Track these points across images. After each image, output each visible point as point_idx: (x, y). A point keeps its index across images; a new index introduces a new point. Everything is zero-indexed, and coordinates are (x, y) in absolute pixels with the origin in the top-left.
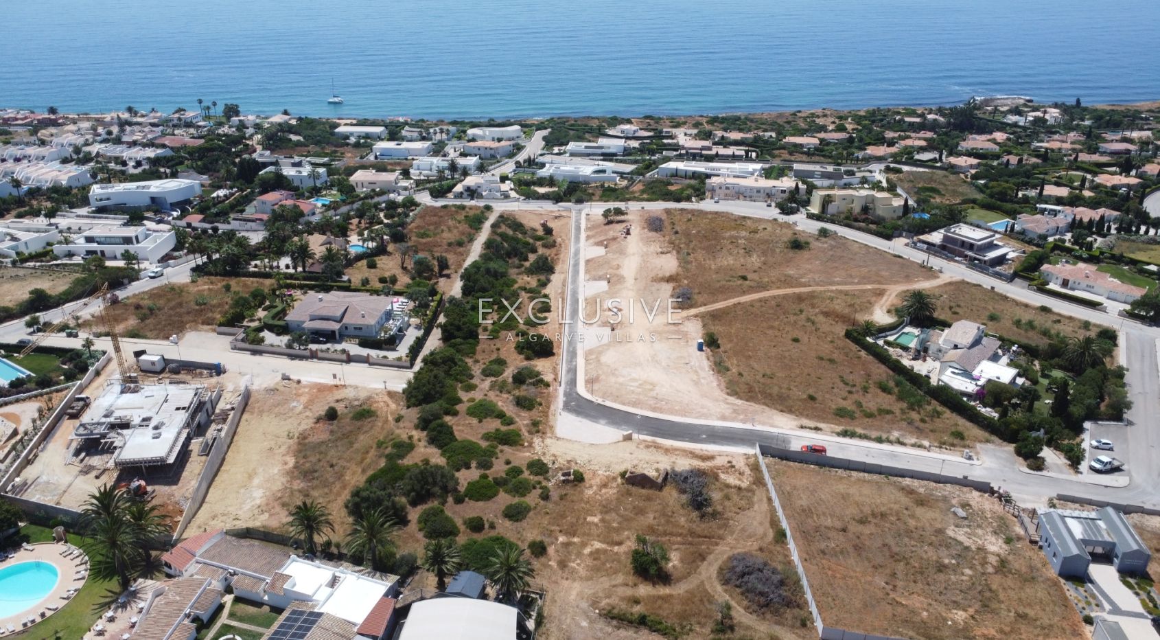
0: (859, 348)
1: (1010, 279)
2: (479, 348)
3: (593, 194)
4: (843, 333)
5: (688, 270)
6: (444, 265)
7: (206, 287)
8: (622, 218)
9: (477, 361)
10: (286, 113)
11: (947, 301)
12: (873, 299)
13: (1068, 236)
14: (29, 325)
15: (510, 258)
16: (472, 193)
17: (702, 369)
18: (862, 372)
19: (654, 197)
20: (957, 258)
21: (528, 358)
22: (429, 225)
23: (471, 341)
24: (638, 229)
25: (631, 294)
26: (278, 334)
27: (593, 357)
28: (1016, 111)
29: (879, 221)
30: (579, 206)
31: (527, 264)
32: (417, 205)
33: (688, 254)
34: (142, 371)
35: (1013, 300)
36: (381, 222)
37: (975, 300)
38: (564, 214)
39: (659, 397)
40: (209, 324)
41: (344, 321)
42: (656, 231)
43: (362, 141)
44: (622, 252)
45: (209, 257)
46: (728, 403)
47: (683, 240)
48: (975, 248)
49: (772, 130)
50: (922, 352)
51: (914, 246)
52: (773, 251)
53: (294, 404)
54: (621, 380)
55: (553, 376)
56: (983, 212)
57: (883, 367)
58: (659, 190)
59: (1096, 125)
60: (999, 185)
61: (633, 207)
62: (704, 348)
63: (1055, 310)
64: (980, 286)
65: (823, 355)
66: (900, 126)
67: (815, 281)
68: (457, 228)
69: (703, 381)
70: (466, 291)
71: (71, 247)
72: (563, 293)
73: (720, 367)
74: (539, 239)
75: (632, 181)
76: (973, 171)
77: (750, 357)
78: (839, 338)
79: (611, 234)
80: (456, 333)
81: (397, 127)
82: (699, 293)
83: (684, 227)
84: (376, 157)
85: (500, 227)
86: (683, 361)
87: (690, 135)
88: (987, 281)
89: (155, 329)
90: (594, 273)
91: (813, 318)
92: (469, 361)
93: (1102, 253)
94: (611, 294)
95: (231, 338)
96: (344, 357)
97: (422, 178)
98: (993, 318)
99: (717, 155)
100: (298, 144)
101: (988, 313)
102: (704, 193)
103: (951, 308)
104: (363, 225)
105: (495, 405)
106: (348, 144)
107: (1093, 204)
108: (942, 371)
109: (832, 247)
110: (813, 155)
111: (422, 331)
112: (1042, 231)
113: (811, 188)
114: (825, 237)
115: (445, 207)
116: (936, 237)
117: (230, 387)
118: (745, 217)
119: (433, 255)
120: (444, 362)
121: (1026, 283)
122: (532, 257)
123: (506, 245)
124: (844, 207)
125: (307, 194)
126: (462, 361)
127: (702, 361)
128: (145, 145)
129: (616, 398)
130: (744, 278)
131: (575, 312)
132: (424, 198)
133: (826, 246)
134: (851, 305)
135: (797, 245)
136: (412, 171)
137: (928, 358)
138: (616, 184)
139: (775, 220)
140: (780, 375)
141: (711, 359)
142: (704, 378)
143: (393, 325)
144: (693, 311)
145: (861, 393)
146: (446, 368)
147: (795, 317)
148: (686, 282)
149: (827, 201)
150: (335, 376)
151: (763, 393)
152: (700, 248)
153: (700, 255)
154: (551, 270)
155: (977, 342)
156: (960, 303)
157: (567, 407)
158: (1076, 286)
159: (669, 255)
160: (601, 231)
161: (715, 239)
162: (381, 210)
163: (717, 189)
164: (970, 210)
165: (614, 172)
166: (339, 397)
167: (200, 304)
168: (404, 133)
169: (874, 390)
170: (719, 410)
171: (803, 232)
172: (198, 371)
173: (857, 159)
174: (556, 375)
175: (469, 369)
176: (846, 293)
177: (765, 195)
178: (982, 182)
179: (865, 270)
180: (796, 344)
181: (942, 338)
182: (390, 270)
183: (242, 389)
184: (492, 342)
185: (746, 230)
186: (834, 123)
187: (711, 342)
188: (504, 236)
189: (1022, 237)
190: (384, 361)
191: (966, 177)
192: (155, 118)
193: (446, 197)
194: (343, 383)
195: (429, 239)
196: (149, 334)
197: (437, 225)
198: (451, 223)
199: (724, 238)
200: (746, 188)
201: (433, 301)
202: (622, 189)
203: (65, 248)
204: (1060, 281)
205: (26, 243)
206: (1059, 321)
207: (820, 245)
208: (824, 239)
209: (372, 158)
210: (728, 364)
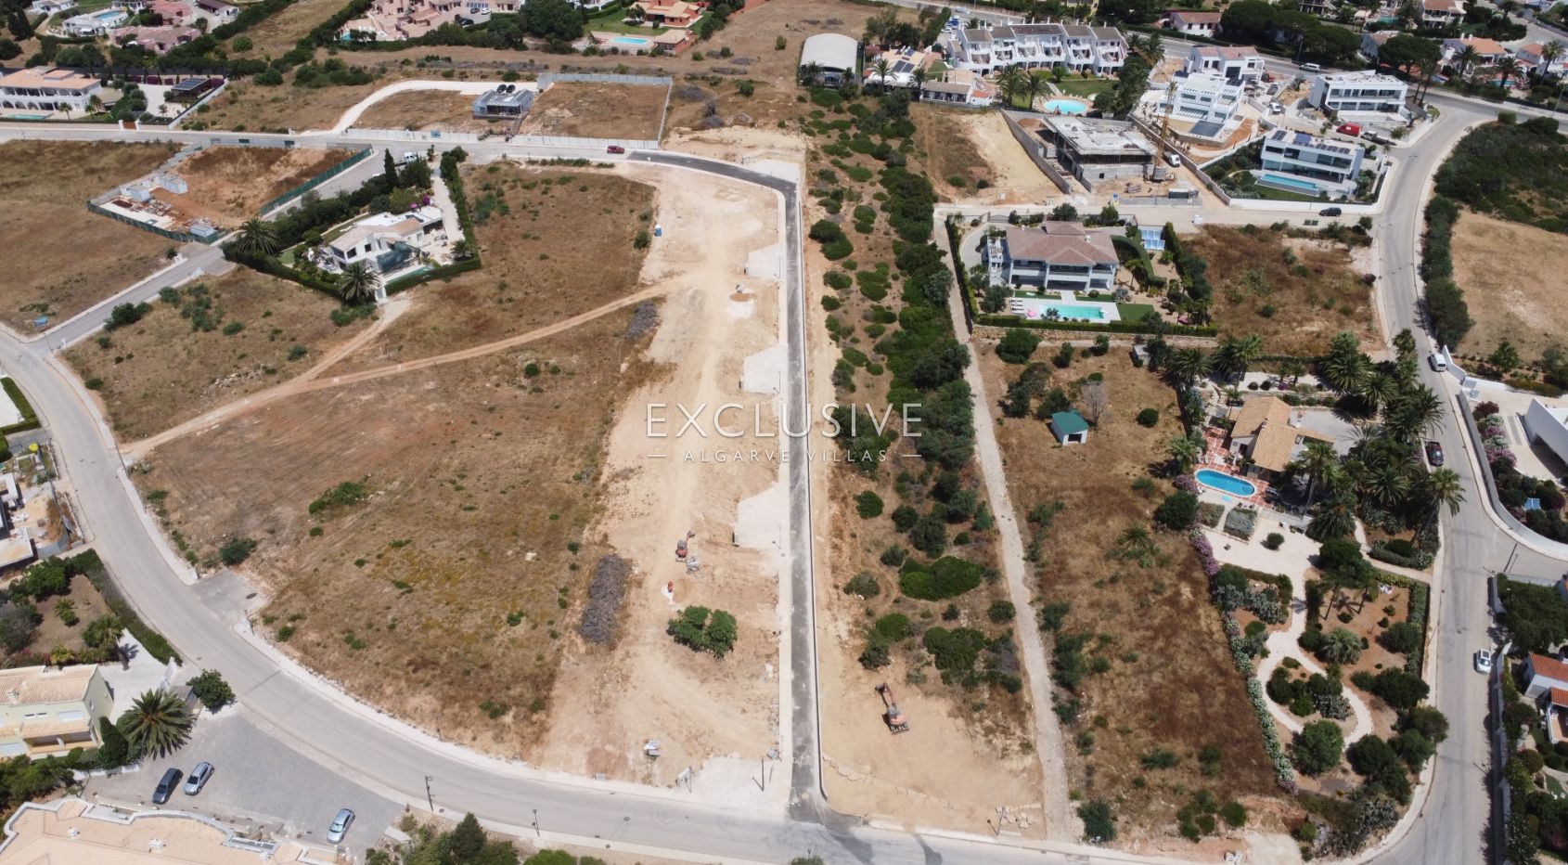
4: (481, 272)
9: (886, 232)
27: (769, 232)
54: (745, 201)
62: (655, 236)
73: (649, 216)
86: (681, 223)
92: (895, 234)
141: (653, 225)
157: (793, 186)
174: (805, 207)
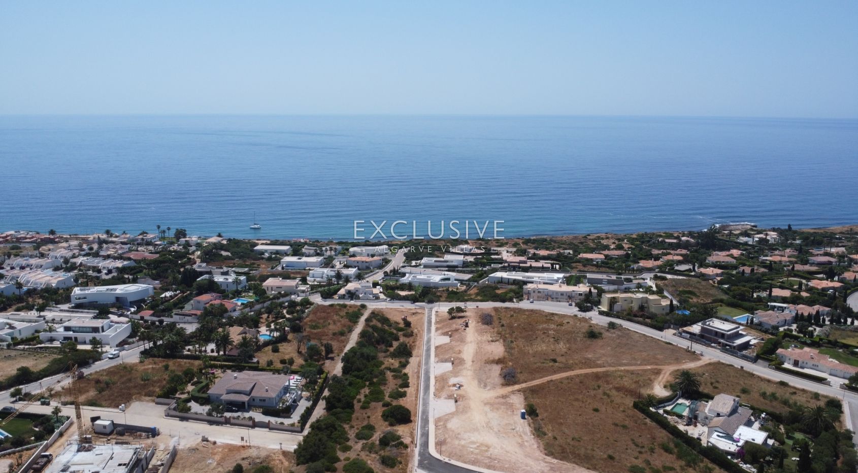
0: (645, 417)
1: (754, 360)
2: (354, 416)
3: (441, 296)
4: (632, 404)
5: (512, 355)
6: (329, 350)
7: (151, 366)
8: (462, 314)
9: (352, 427)
10: (219, 236)
11: (709, 378)
12: (653, 377)
13: (794, 327)
14: (13, 395)
15: (379, 344)
16: (352, 295)
17: (525, 434)
18: (649, 436)
19: (485, 299)
20: (713, 345)
21: (391, 425)
22: (319, 319)
23: (348, 410)
24: (474, 323)
25: (470, 373)
26: (202, 404)
27: (442, 423)
28: (746, 234)
29: (652, 317)
30: (430, 305)
31: (392, 349)
32: (311, 304)
33: (512, 342)
34: (96, 433)
35: (759, 377)
36: (284, 317)
37: (730, 377)
38: (419, 311)
39: (493, 457)
40: (149, 396)
41: (253, 394)
42: (487, 324)
43: (273, 256)
44: (462, 341)
45: (155, 343)
46: (546, 462)
47: (508, 331)
48: (726, 337)
49: (569, 249)
50: (693, 420)
51: (680, 335)
52: (575, 340)
53: (210, 461)
54: (463, 442)
55: (410, 439)
56: (729, 309)
57: (664, 431)
58: (488, 294)
59: (804, 243)
60: (739, 289)
61: (471, 306)
62: (526, 417)
63: (791, 384)
64: (732, 366)
65: (617, 422)
66: (662, 245)
67: (607, 362)
68: (340, 321)
69: (526, 444)
70: (345, 370)
71: (53, 334)
72: (418, 372)
73: (539, 432)
74: (401, 330)
75: (469, 286)
76: (719, 279)
77: (561, 424)
78: (628, 408)
79: (454, 326)
80: (337, 404)
81: (300, 245)
82: (521, 373)
83: (508, 322)
84: (283, 268)
85: (372, 321)
86: (511, 428)
87: (511, 252)
88: (737, 362)
89: (109, 400)
90: (441, 357)
91: (608, 392)
92: (346, 427)
93: (821, 340)
94: (455, 373)
95: (165, 407)
96: (251, 423)
97: (316, 283)
98: (744, 391)
99: (531, 267)
100: (227, 258)
101: (740, 388)
102: (522, 296)
103: (712, 384)
104: (270, 319)
105: (366, 463)
106: (263, 258)
107: (810, 302)
108: (710, 434)
109: (619, 337)
110: (601, 266)
111: (311, 402)
112: (774, 323)
113: (601, 292)
114: (614, 328)
115: (332, 306)
116: (696, 328)
117: (162, 447)
118: (553, 314)
119: (321, 343)
120: (327, 428)
121: (767, 364)
122: (395, 344)
123: (376, 334)
124: (626, 306)
125: (231, 296)
126: (341, 426)
127: (524, 427)
128: (115, 258)
129: (459, 458)
130: (555, 361)
131: (427, 388)
132: (317, 299)
133: (614, 335)
134: (637, 382)
135: (593, 334)
136: (308, 278)
137: (698, 424)
138: (457, 289)
139: (576, 316)
140: (585, 438)
141: (532, 425)
142: (527, 441)
143: (289, 398)
144: (517, 387)
145: (649, 453)
146: (329, 432)
147: (595, 392)
148: (511, 364)
149: (613, 302)
150: (242, 439)
151: (573, 453)
152: (521, 337)
153: (521, 343)
154: (409, 354)
155: (734, 411)
156: (718, 380)
157: (421, 465)
158: (804, 365)
159: (497, 343)
160: (447, 325)
161: (532, 330)
162: (285, 308)
163: (532, 292)
164: (719, 308)
165: (456, 280)
166: (245, 456)
167: (145, 380)
168: (304, 250)
169: (658, 450)
170: (539, 468)
171: (597, 325)
172: (139, 433)
173: (633, 270)
174: (413, 438)
175: (346, 433)
176: (632, 373)
177: (567, 297)
178: (726, 286)
179: (645, 354)
180: (596, 414)
181: (708, 408)
182: (289, 353)
183: (171, 448)
184: (364, 411)
185: (554, 324)
186: (614, 243)
187: (531, 412)
188: (375, 328)
189: (760, 328)
190: (281, 427)
191: (714, 282)
192: (125, 238)
193: (333, 298)
194: (248, 444)
195: (319, 330)
196: (104, 403)
197: (326, 319)
198: (336, 317)
199: (538, 330)
200: (553, 292)
201: (320, 378)
202: (462, 292)
203: (49, 334)
204: (792, 362)
205: (20, 330)
206: (795, 393)
207: (610, 335)
208: (612, 331)
209: (279, 268)
210: (545, 430)
